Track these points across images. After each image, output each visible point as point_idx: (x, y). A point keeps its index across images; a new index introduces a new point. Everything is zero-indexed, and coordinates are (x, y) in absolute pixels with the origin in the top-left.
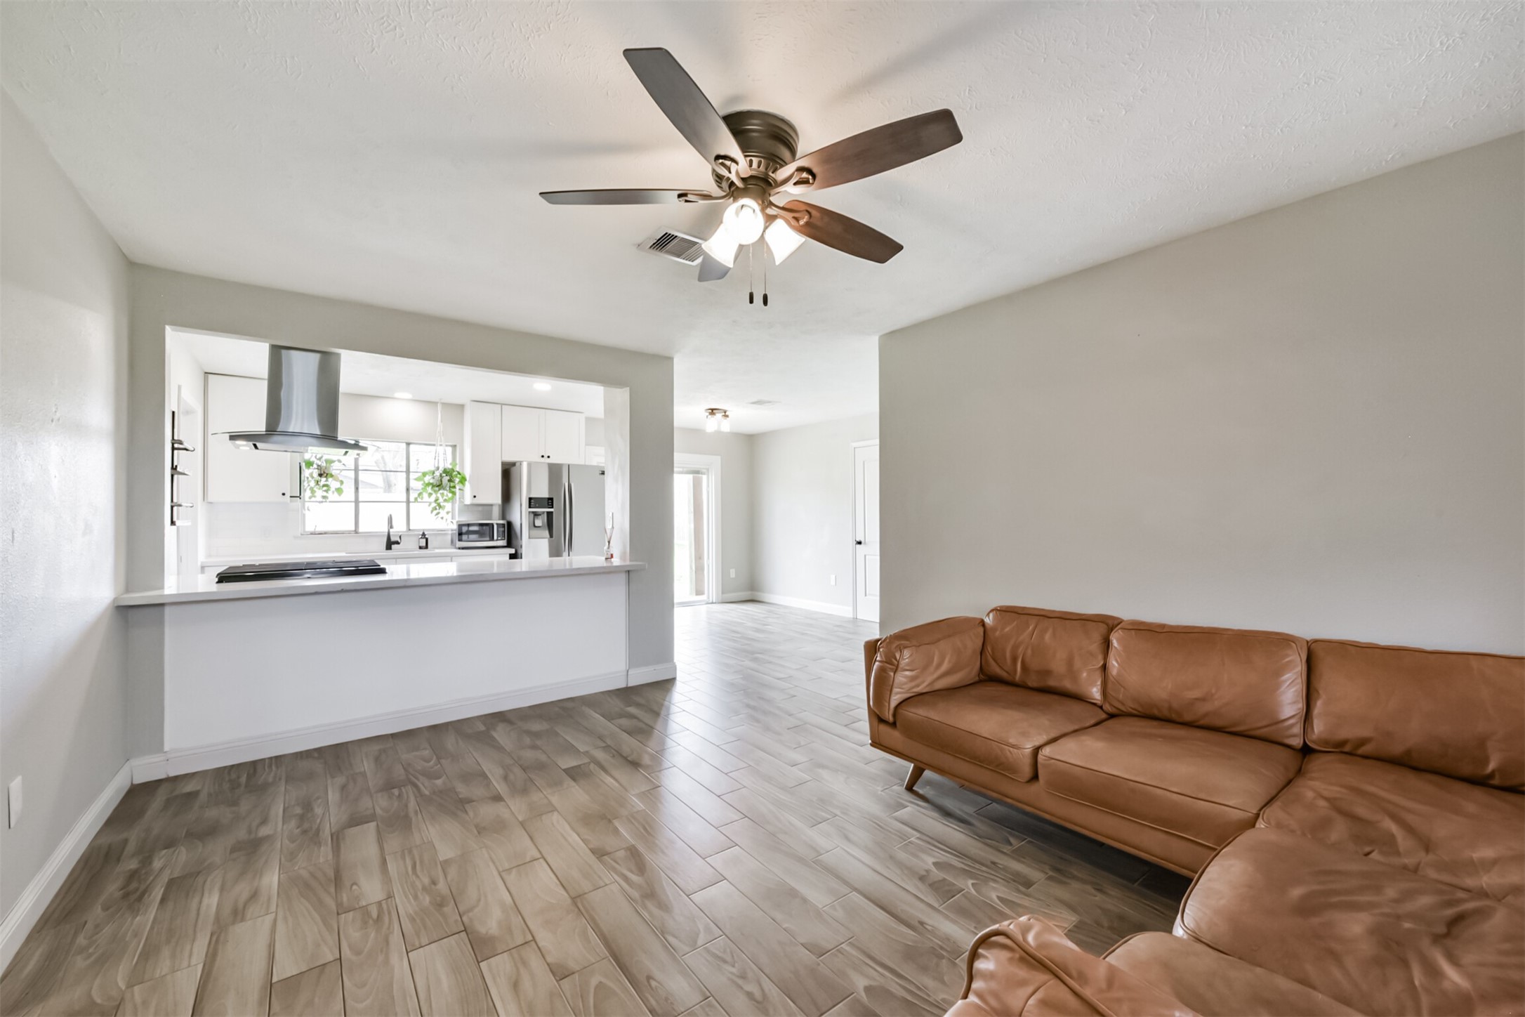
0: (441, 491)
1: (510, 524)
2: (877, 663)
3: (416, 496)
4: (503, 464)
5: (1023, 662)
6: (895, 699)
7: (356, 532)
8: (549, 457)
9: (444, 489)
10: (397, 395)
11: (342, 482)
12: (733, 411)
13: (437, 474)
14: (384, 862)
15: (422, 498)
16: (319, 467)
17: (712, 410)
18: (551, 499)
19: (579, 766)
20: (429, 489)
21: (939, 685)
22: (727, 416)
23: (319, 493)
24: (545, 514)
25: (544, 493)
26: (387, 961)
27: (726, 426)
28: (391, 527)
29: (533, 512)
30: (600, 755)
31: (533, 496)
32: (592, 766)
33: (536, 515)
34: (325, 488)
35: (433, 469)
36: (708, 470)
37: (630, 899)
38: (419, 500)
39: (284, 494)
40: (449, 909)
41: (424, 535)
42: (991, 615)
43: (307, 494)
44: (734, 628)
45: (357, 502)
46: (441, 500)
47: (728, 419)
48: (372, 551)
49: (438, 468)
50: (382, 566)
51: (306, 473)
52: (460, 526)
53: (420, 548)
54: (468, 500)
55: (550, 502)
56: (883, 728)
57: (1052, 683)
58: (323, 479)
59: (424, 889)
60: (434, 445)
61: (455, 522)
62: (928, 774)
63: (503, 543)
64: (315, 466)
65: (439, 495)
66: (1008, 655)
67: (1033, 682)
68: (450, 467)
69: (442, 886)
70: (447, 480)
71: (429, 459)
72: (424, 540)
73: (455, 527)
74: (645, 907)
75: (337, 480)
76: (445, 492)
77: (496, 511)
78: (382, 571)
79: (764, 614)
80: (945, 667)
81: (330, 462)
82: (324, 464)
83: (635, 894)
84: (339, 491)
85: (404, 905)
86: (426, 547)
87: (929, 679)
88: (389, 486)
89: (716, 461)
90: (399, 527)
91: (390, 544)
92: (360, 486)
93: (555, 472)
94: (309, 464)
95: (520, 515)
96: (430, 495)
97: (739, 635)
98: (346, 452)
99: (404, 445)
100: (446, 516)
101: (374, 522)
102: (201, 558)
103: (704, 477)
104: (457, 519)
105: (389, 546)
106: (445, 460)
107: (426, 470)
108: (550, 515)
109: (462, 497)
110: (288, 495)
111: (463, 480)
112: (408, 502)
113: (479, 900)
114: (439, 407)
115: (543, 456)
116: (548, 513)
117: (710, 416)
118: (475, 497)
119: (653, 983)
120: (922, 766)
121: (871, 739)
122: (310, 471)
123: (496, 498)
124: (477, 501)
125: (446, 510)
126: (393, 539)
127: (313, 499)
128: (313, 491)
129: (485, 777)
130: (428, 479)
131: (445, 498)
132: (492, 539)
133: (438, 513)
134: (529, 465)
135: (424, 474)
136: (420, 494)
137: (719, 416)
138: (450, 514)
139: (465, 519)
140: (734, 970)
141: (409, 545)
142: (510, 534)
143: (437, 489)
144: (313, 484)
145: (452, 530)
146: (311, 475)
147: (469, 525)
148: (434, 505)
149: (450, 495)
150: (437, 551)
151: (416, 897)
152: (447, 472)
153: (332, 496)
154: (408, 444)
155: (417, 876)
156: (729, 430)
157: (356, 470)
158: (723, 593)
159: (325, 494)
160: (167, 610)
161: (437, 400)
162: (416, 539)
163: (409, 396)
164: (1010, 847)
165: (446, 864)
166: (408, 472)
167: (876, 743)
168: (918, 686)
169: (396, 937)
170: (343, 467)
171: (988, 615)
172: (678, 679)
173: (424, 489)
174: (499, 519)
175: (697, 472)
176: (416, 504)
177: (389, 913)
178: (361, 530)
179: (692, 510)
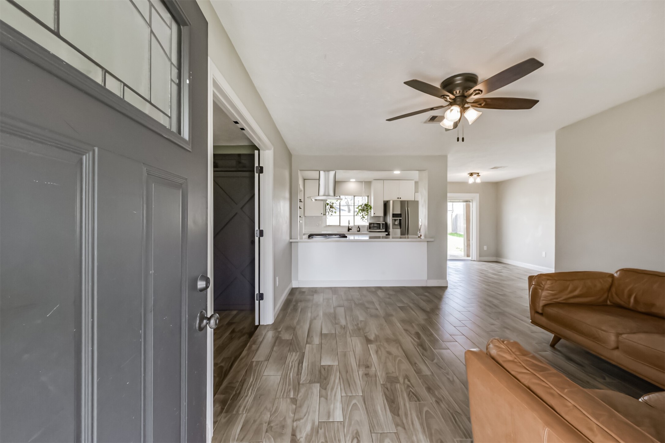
0: (364, 212)
1: (386, 224)
2: (533, 285)
3: (356, 214)
4: (384, 201)
5: (635, 298)
6: (542, 303)
7: (340, 225)
8: (400, 198)
9: (365, 211)
10: (351, 180)
11: (336, 210)
12: (483, 173)
13: (363, 206)
14: (346, 317)
15: (358, 214)
16: (330, 205)
17: (471, 173)
18: (401, 214)
19: (404, 307)
20: (360, 211)
21: (572, 301)
22: (480, 176)
23: (330, 213)
24: (399, 220)
25: (398, 212)
26: (346, 337)
27: (478, 180)
28: (349, 224)
29: (394, 219)
30: (411, 305)
31: (395, 213)
32: (408, 307)
33: (395, 220)
34: (332, 212)
35: (361, 204)
36: (472, 200)
37: (413, 345)
38: (357, 215)
39: (322, 214)
40: (361, 331)
41: (359, 227)
42: (618, 273)
43: (327, 213)
44: (482, 272)
45: (340, 216)
46: (364, 215)
47: (480, 177)
48: (345, 231)
49: (363, 204)
50: (346, 235)
51: (327, 207)
52: (370, 224)
53: (358, 231)
54: (372, 215)
55: (400, 215)
56: (537, 316)
57: (654, 310)
58: (331, 209)
59: (355, 325)
60: (362, 196)
61: (368, 222)
62: (562, 341)
63: (384, 230)
64: (329, 204)
65: (363, 213)
66: (626, 292)
67: (642, 309)
68: (367, 203)
69: (360, 325)
70: (366, 208)
71: (361, 201)
72: (359, 229)
73: (368, 224)
74: (418, 348)
75: (335, 209)
76: (365, 212)
77: (382, 219)
78: (346, 237)
79: (501, 268)
80: (576, 293)
81: (333, 203)
82: (331, 204)
83: (415, 344)
84: (335, 212)
85: (350, 327)
86: (359, 231)
87: (564, 297)
88: (349, 211)
89: (477, 196)
90: (352, 224)
91: (349, 229)
92: (341, 210)
93: (403, 204)
94: (328, 204)
95: (390, 220)
96: (361, 213)
97: (484, 275)
98: (337, 201)
99: (353, 197)
100: (365, 221)
101: (345, 223)
102: (304, 232)
103: (471, 203)
104: (369, 221)
105: (349, 231)
106: (365, 201)
107: (359, 205)
108: (400, 220)
109: (371, 214)
110: (323, 214)
111: (371, 208)
112: (354, 216)
113: (369, 332)
114: (363, 182)
115: (398, 198)
116: (400, 219)
117: (470, 176)
118: (374, 214)
119: (416, 365)
120: (560, 337)
121: (531, 320)
122: (328, 206)
123: (381, 214)
124: (375, 215)
125: (365, 218)
126: (350, 228)
127: (329, 215)
128: (329, 213)
129: (374, 303)
130: (360, 207)
131: (365, 214)
132: (380, 229)
133: (363, 220)
134: (394, 202)
135: (359, 206)
136: (358, 213)
137: (475, 176)
138: (367, 220)
139: (372, 221)
140: (445, 371)
141: (354, 230)
142: (386, 227)
143: (363, 211)
144: (329, 210)
145: (367, 225)
146: (328, 207)
147: (374, 224)
148: (362, 217)
149: (367, 213)
150: (363, 232)
151: (353, 326)
152: (366, 205)
153: (334, 214)
154: (354, 196)
155: (354, 322)
156: (480, 182)
157: (340, 206)
158: (480, 256)
159: (332, 213)
160: (299, 244)
161: (362, 180)
162: (356, 228)
163: (354, 180)
164: (604, 381)
165: (361, 321)
166: (354, 206)
167: (534, 322)
168: (557, 299)
169: (348, 333)
170: (336, 205)
171: (617, 272)
172: (448, 287)
173: (359, 211)
174: (383, 222)
175: (467, 201)
176: (356, 216)
177: (347, 328)
178: (341, 225)
179: (465, 218)
